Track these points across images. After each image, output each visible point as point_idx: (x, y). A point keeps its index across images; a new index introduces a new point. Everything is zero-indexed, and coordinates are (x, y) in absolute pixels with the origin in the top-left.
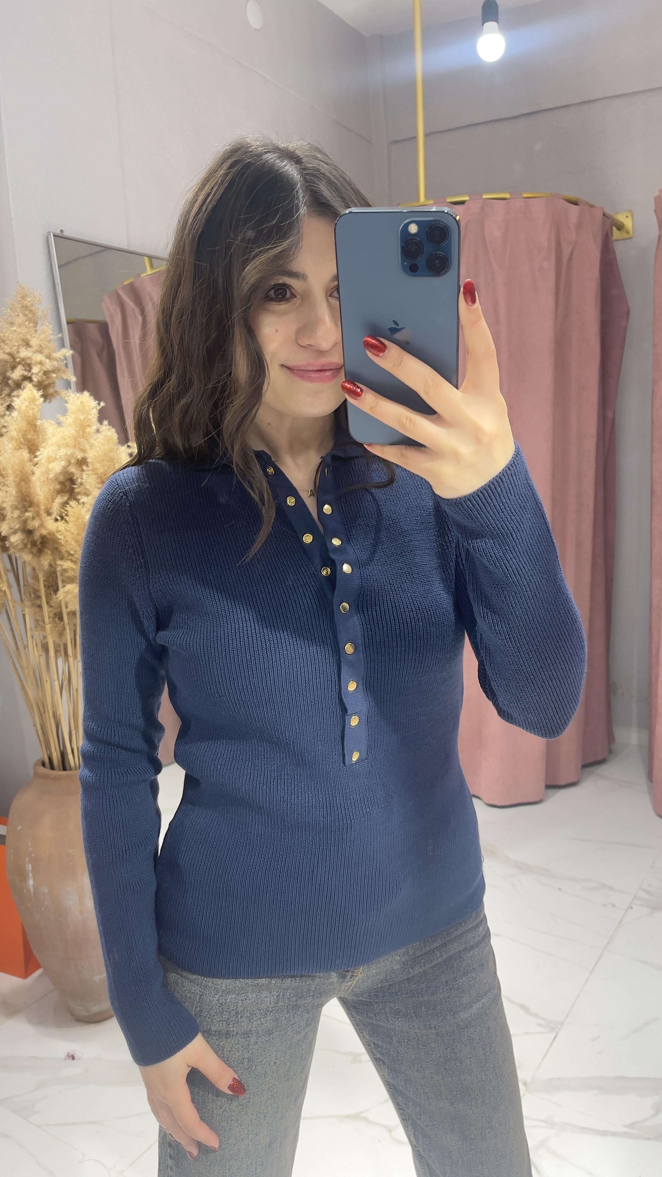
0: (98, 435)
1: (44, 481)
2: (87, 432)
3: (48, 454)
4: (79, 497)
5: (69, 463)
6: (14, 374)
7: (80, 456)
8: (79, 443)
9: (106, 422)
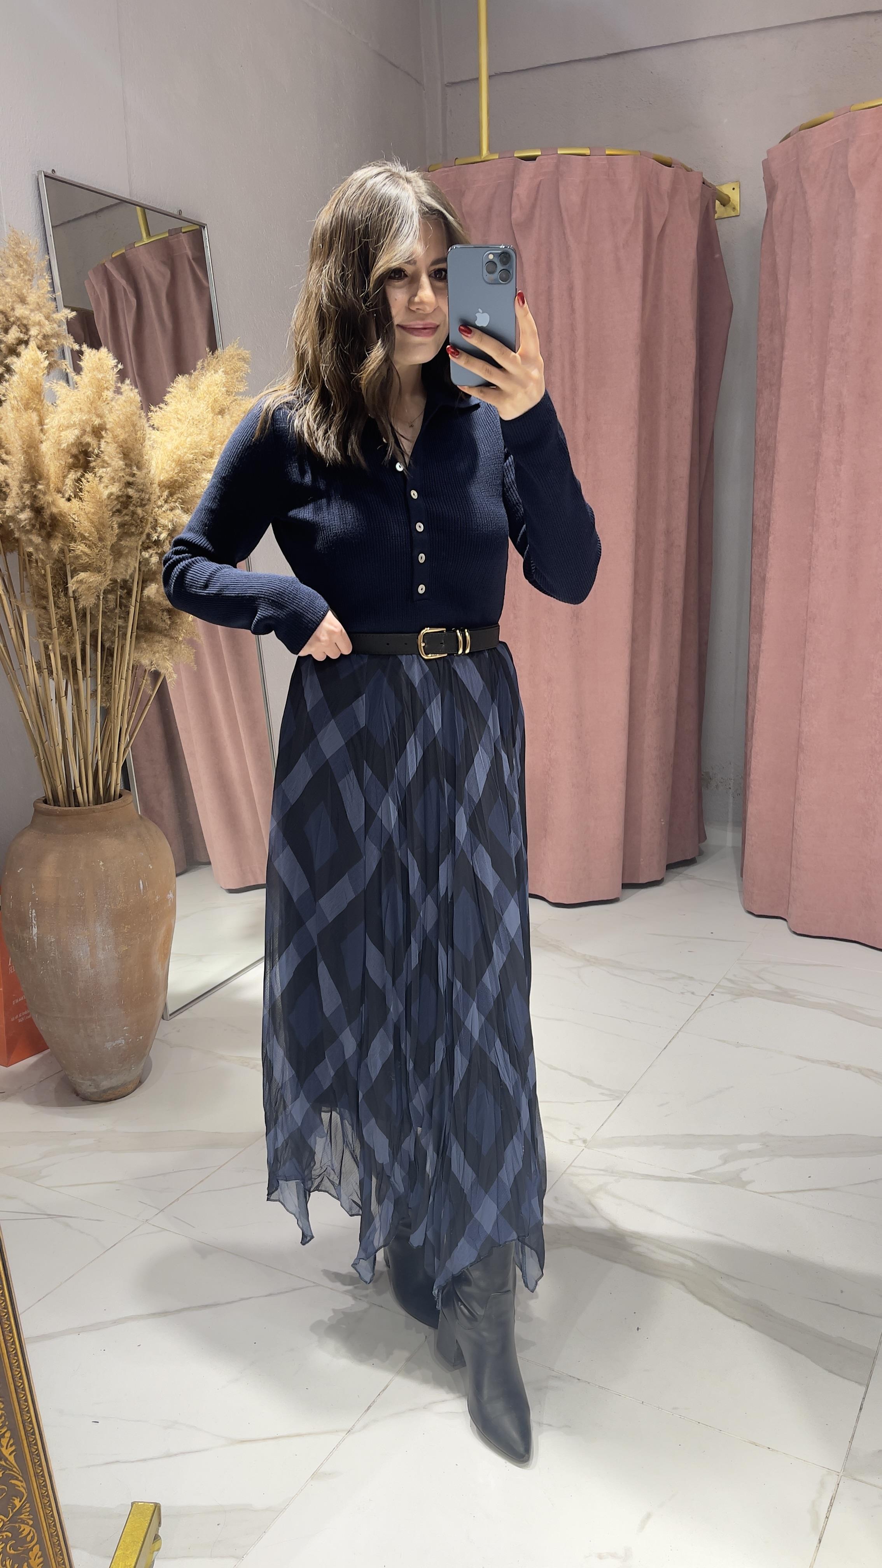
0: (119, 396)
1: (54, 454)
2: (105, 397)
3: (58, 422)
4: (96, 470)
5: (84, 432)
6: (9, 336)
7: (97, 422)
8: (95, 408)
9: (128, 381)
